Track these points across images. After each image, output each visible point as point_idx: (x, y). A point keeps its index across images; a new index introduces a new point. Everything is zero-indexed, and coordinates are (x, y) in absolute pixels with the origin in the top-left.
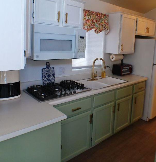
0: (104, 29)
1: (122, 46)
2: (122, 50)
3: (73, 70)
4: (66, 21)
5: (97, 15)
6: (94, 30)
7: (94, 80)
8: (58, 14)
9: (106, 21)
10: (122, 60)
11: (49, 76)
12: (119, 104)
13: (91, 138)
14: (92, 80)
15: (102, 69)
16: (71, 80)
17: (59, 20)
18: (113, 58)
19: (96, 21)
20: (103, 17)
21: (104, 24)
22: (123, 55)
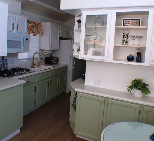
0: (39, 33)
1: (51, 44)
2: (51, 47)
3: (19, 61)
4: (18, 29)
5: (34, 24)
6: (32, 34)
7: (34, 67)
8: (13, 24)
9: (40, 28)
10: (51, 54)
11: (4, 65)
12: (51, 81)
13: (35, 102)
14: (32, 68)
15: (38, 61)
16: (19, 68)
17: (13, 28)
18: (45, 53)
19: (34, 28)
20: (38, 25)
21: (39, 30)
22: (52, 50)
